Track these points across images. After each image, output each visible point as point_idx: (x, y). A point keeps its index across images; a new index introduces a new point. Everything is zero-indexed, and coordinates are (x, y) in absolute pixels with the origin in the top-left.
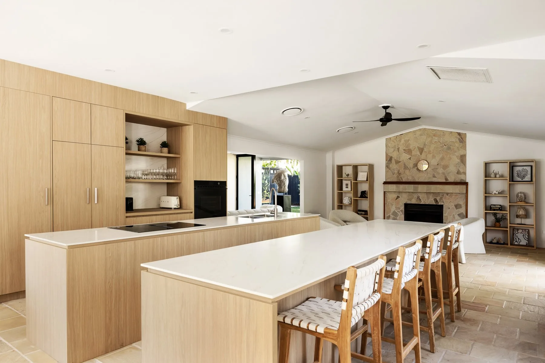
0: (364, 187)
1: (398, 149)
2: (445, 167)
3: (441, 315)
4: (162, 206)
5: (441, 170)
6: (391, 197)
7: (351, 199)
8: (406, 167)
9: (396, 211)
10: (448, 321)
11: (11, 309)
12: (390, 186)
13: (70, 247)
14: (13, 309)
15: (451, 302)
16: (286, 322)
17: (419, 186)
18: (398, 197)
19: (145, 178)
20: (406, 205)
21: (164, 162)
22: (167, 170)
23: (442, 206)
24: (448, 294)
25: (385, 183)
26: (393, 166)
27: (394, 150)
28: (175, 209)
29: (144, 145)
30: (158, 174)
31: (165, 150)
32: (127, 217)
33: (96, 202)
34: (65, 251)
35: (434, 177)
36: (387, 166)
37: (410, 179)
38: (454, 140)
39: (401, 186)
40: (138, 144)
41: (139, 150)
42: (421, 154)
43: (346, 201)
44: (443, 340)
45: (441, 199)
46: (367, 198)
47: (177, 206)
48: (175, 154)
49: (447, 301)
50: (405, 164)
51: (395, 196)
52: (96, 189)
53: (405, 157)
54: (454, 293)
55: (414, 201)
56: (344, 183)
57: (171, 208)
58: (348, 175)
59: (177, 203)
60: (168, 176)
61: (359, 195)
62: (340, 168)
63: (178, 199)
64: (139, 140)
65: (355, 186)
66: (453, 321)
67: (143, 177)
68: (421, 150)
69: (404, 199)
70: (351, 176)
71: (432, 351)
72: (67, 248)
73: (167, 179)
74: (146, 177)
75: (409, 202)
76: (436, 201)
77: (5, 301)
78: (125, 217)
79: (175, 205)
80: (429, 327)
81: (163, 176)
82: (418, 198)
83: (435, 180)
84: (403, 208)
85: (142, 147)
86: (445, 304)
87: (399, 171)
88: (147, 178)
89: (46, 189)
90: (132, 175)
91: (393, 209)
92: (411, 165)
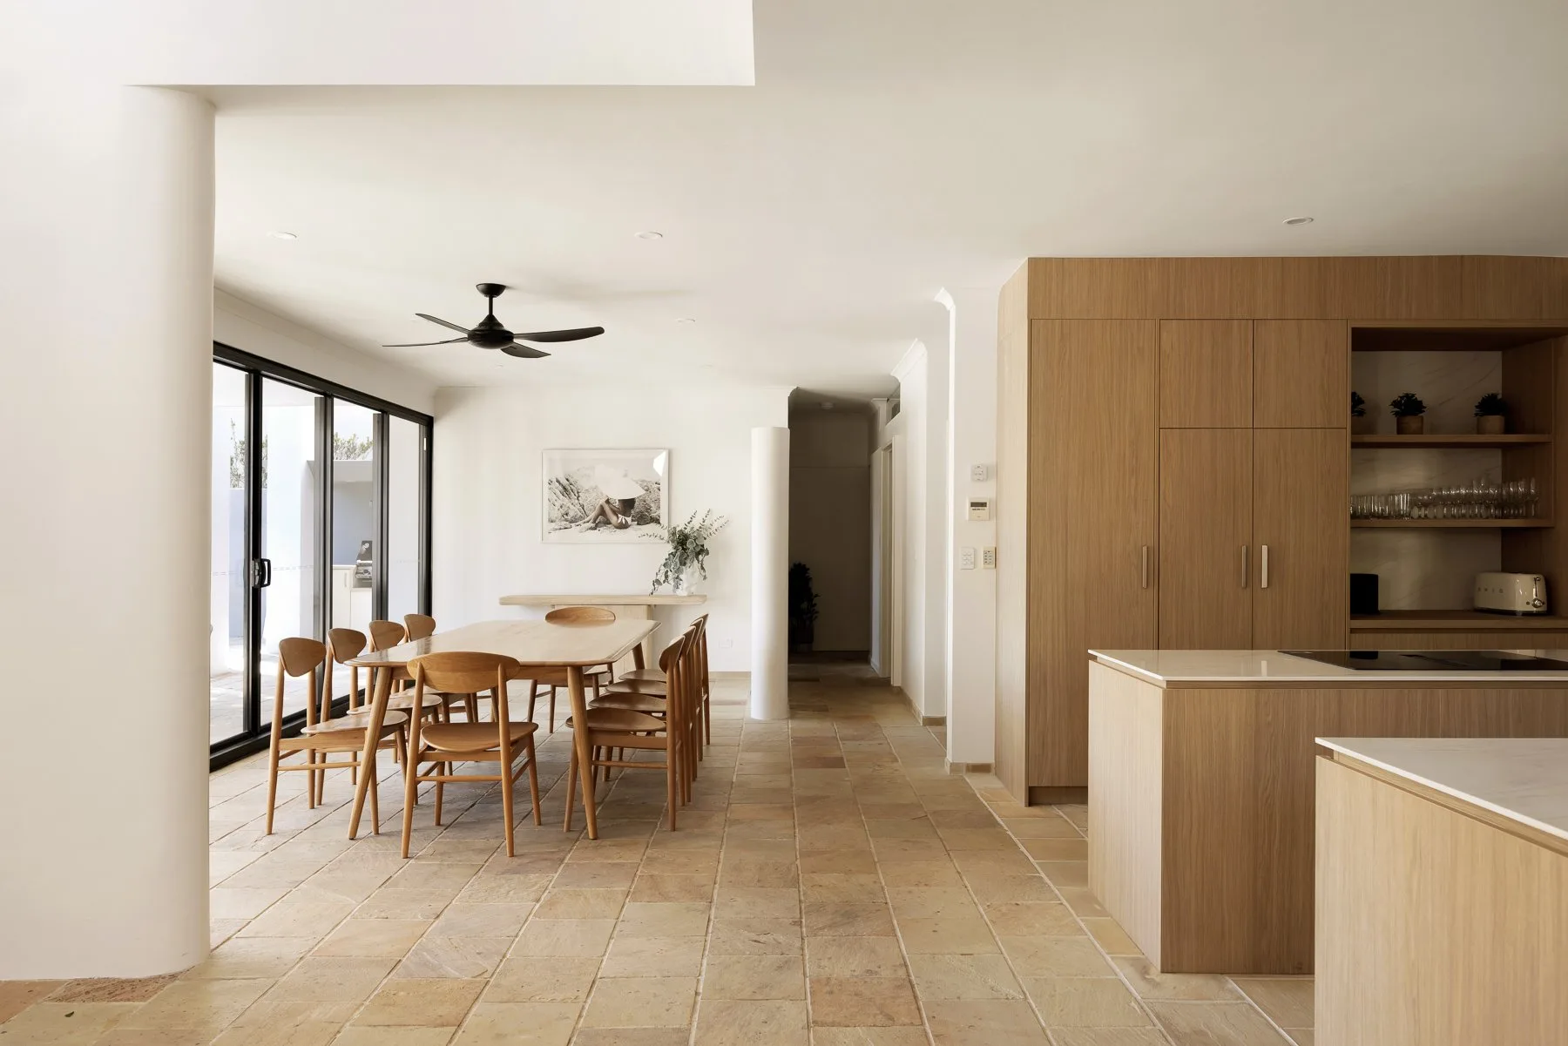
4: (1483, 603)
11: (1066, 821)
13: (1172, 685)
14: (1071, 822)
19: (1420, 517)
21: (1494, 461)
22: (1500, 487)
28: (1527, 614)
29: (1416, 415)
30: (1467, 501)
31: (1495, 421)
32: (1353, 631)
33: (1264, 584)
34: (1160, 692)
40: (1396, 414)
41: (1400, 431)
47: (1535, 606)
48: (1533, 431)
52: (1265, 548)
57: (1512, 613)
59: (1535, 597)
60: (1504, 505)
63: (1542, 584)
64: (1401, 401)
67: (1416, 512)
72: (1165, 686)
73: (1504, 517)
74: (1423, 512)
77: (1059, 803)
78: (1348, 631)
79: (1528, 603)
81: (1488, 507)
85: (1411, 422)
88: (1426, 516)
89: (1145, 549)
90: (1377, 508)
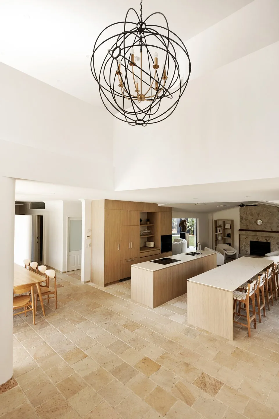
0: (229, 232)
1: (246, 213)
2: (271, 224)
3: (271, 297)
4: (147, 246)
5: (269, 225)
6: (243, 237)
7: (222, 237)
8: (250, 223)
9: (246, 244)
10: (274, 300)
12: (242, 231)
13: (154, 271)
15: (275, 293)
16: (237, 299)
17: (258, 232)
18: (247, 237)
20: (251, 242)
23: (269, 243)
24: (274, 289)
25: (240, 230)
26: (244, 221)
27: (244, 214)
30: (146, 233)
31: (149, 222)
32: (140, 253)
33: (131, 248)
34: (153, 273)
35: (265, 228)
36: (241, 222)
37: (253, 229)
38: (275, 210)
39: (249, 232)
42: (258, 216)
43: (219, 238)
44: (272, 306)
45: (269, 239)
46: (231, 237)
47: (153, 246)
48: (152, 224)
49: (274, 292)
50: (250, 221)
51: (245, 237)
52: (132, 243)
53: (250, 217)
54: (277, 289)
55: (255, 240)
56: (218, 229)
57: (151, 247)
58: (220, 225)
61: (226, 235)
62: (216, 221)
63: (154, 243)
65: (224, 231)
66: (276, 300)
68: (258, 214)
69: (250, 239)
70: (222, 225)
71: (269, 310)
74: (142, 234)
75: (252, 240)
76: (267, 240)
80: (268, 301)
82: (257, 238)
83: (265, 230)
84: (249, 243)
86: (273, 293)
87: (247, 224)
89: (119, 244)
91: (244, 243)
92: (253, 222)
